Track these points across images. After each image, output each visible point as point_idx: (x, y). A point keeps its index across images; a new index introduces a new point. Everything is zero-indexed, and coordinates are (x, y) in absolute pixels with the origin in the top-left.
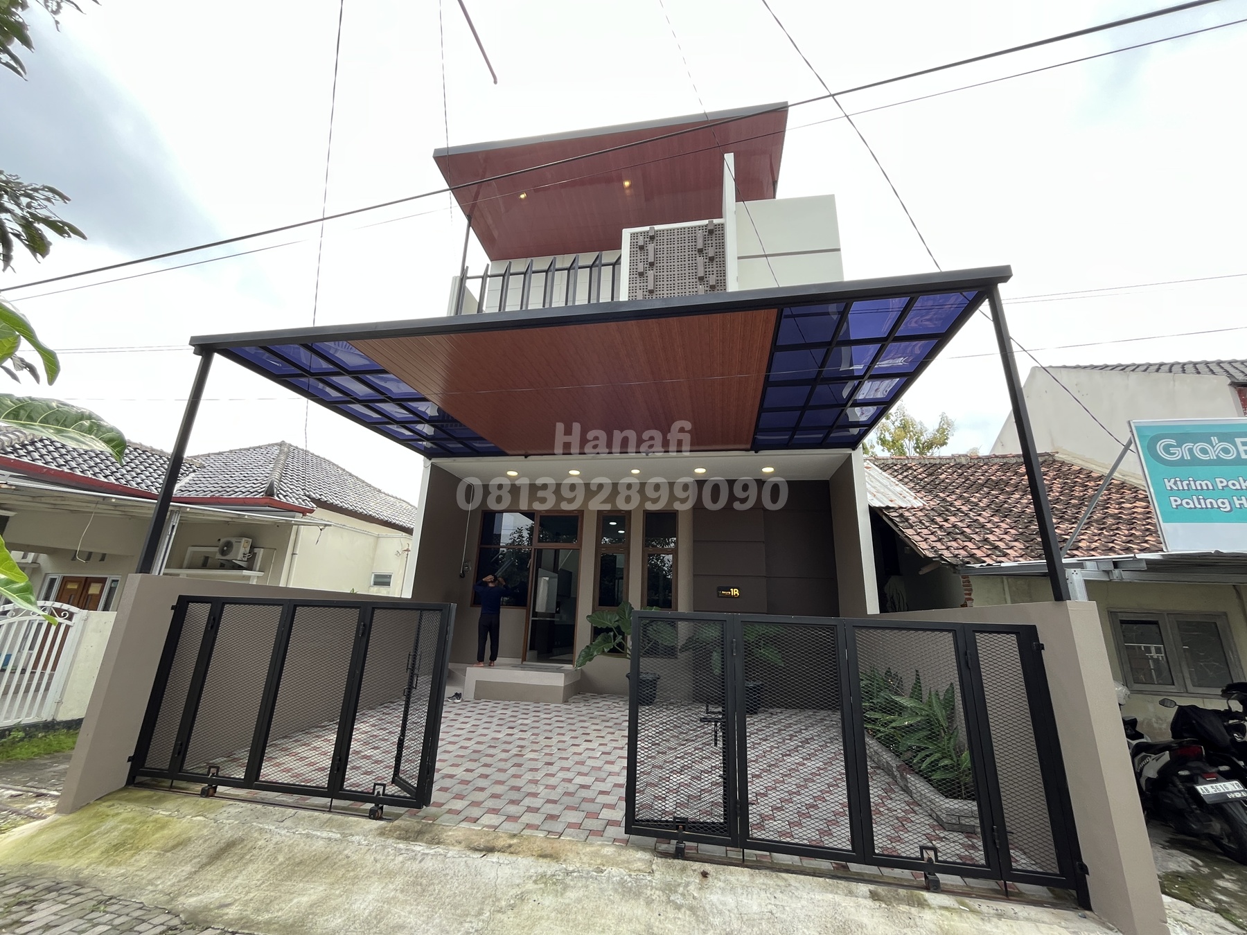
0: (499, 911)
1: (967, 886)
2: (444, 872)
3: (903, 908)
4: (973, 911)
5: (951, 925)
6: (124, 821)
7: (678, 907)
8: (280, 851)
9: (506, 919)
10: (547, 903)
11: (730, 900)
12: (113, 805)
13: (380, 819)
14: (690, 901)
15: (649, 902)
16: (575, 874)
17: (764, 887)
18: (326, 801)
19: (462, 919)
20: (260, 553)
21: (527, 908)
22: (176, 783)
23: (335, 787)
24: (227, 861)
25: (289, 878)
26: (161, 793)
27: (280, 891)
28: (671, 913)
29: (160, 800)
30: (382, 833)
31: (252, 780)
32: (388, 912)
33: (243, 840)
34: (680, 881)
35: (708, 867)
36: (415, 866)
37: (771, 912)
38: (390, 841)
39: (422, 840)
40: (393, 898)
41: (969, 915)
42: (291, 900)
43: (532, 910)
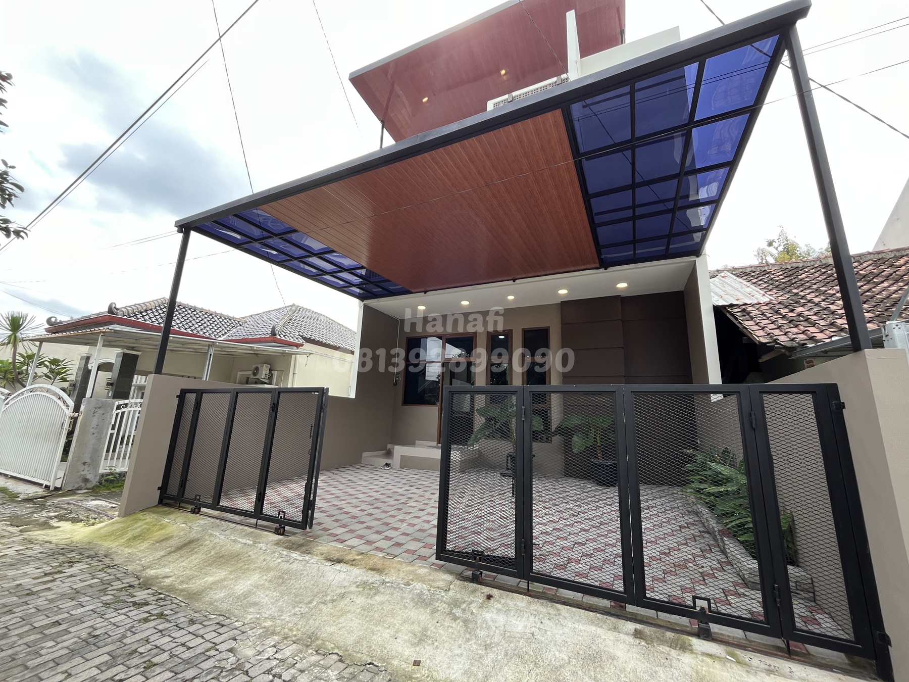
0: (323, 603)
1: (747, 639)
2: (301, 572)
3: (664, 649)
4: (739, 662)
5: (709, 672)
7: (455, 619)
8: (214, 548)
9: (325, 609)
10: (358, 602)
12: (146, 514)
14: (468, 615)
17: (535, 613)
18: (254, 521)
19: (296, 605)
20: (275, 373)
21: (342, 604)
23: (258, 512)
24: (183, 552)
25: (210, 565)
27: (201, 572)
28: (448, 622)
29: (170, 513)
30: (278, 544)
31: (215, 506)
32: (254, 593)
33: (199, 540)
34: (466, 599)
35: (495, 592)
36: (285, 566)
37: (533, 634)
38: (279, 549)
41: (734, 665)
42: (203, 579)
43: (346, 605)
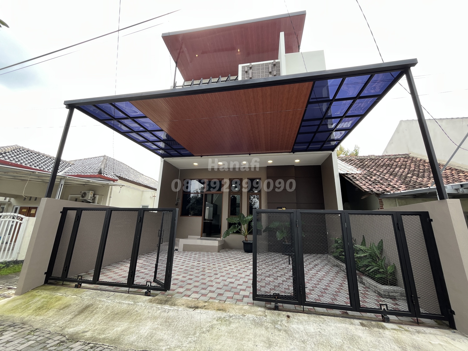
0: (203, 333)
2: (178, 317)
3: (376, 329)
4: (406, 330)
6: (43, 298)
7: (280, 330)
8: (108, 309)
9: (206, 336)
10: (223, 329)
11: (301, 327)
12: (38, 292)
13: (150, 296)
14: (284, 328)
15: (267, 328)
16: (234, 317)
17: (314, 321)
18: (127, 289)
19: (187, 336)
20: (97, 197)
21: (215, 331)
22: (65, 283)
23: (130, 283)
24: (86, 314)
25: (112, 320)
26: (59, 287)
27: (109, 326)
28: (277, 333)
29: (58, 289)
30: (151, 301)
31: (96, 281)
32: (155, 334)
33: (93, 305)
34: (278, 319)
35: (289, 314)
36: (165, 314)
38: (154, 304)
39: (167, 304)
40: (157, 328)
41: (405, 332)
42: (113, 329)
43: (217, 332)
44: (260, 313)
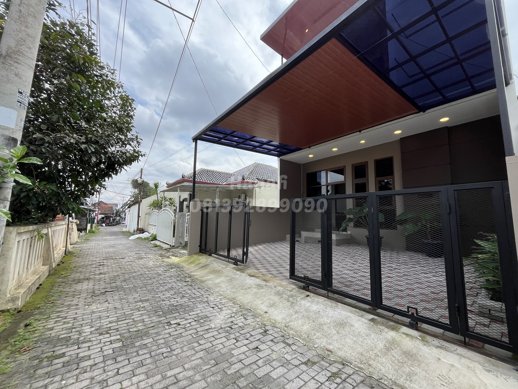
0: (242, 289)
2: (238, 279)
3: (382, 327)
4: (423, 340)
5: (401, 340)
6: (195, 258)
7: (289, 301)
8: (213, 268)
10: (254, 290)
11: (308, 304)
13: (236, 265)
14: (295, 301)
15: (281, 298)
16: (268, 286)
17: (326, 304)
19: (233, 288)
22: (206, 252)
24: (203, 268)
25: (210, 273)
26: (204, 254)
28: (285, 302)
31: (216, 253)
32: (221, 283)
33: (209, 265)
34: (297, 295)
35: (311, 294)
36: (233, 276)
37: (319, 312)
38: (234, 270)
39: (240, 271)
40: (224, 281)
41: (418, 341)
42: (207, 277)
43: (249, 291)
44: (289, 289)
